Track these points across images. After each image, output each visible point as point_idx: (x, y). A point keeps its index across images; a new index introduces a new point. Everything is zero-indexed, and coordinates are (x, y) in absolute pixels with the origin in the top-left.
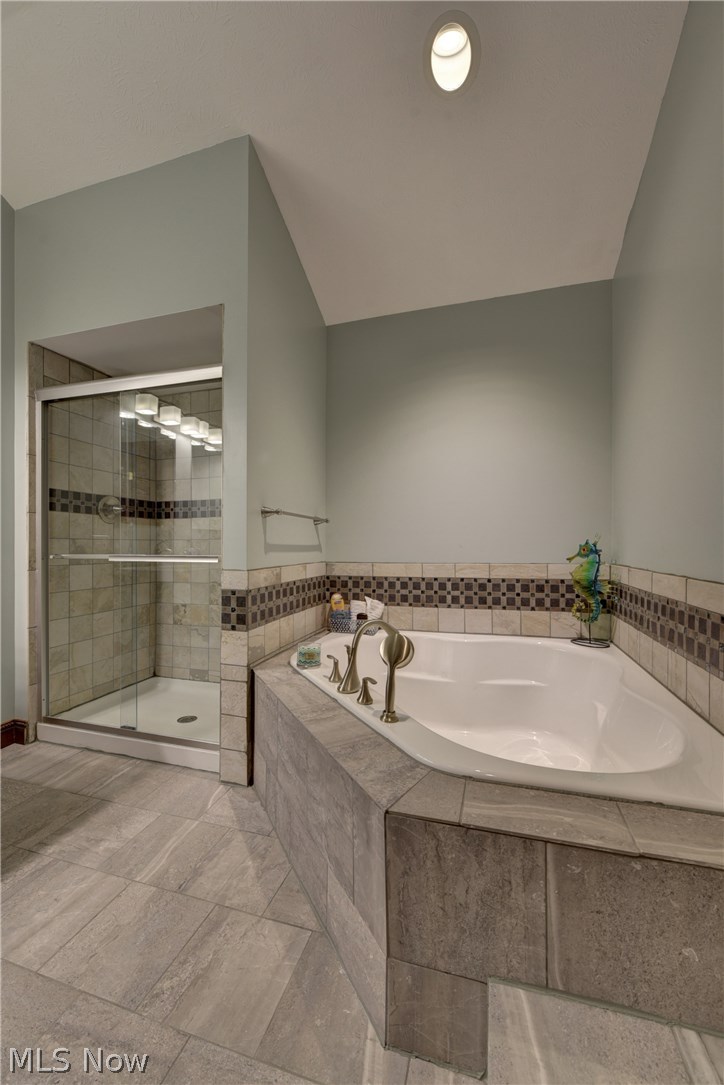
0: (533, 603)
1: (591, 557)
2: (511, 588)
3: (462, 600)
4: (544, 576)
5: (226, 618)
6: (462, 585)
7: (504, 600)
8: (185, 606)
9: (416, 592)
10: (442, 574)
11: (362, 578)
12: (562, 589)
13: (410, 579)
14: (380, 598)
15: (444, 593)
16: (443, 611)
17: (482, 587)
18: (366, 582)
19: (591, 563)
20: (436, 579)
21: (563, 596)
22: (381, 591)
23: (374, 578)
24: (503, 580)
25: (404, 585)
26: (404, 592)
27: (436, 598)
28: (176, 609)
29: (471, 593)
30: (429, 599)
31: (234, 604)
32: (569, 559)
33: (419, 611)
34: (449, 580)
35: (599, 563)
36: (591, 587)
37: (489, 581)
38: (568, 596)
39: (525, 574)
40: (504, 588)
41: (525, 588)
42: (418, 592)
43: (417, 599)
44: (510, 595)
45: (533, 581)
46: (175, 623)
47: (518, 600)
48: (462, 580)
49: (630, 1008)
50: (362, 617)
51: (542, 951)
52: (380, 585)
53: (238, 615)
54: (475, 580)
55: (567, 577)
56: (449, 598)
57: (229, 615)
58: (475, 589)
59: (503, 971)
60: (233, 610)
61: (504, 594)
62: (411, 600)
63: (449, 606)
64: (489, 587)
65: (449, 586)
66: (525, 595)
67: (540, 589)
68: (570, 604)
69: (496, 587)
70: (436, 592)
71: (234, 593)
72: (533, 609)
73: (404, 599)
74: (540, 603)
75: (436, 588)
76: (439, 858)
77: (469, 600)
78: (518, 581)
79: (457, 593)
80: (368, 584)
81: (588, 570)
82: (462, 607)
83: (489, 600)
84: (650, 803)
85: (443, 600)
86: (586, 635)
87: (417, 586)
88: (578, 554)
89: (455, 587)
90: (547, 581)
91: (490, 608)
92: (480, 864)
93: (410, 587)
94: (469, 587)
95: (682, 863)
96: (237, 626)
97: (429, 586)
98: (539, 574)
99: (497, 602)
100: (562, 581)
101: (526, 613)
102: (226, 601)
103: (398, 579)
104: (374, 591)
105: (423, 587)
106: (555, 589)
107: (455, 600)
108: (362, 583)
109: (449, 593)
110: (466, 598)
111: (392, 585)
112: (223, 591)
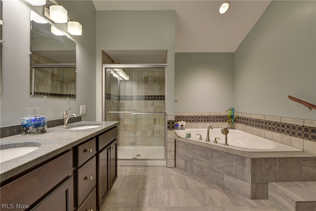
0: (218, 121)
1: (232, 111)
2: (214, 118)
3: (203, 121)
4: (221, 115)
5: (169, 127)
6: (203, 117)
7: (212, 120)
8: (128, 125)
9: (192, 119)
10: (199, 115)
11: (179, 116)
12: (224, 118)
13: (191, 116)
14: (184, 121)
15: (199, 119)
16: (199, 123)
17: (208, 117)
18: (180, 117)
19: (232, 112)
20: (197, 116)
21: (224, 119)
22: (184, 119)
23: (182, 116)
24: (212, 116)
25: (190, 118)
26: (190, 119)
27: (197, 120)
28: (125, 126)
29: (205, 119)
30: (196, 121)
31: (171, 123)
32: (227, 111)
33: (193, 123)
34: (200, 116)
35: (234, 112)
36: (232, 117)
37: (209, 116)
38: (225, 119)
39: (217, 115)
40: (212, 118)
41: (217, 117)
42: (193, 119)
43: (193, 121)
44: (214, 119)
45: (218, 116)
46: (124, 130)
47: (215, 120)
48: (203, 116)
49: (288, 181)
50: (182, 126)
51: (276, 176)
52: (184, 118)
53: (172, 126)
54: (206, 116)
55: (225, 115)
56: (200, 120)
57: (170, 127)
58: (206, 118)
59: (270, 181)
60: (171, 125)
61: (212, 119)
62: (191, 121)
63: (200, 122)
64: (209, 117)
65: (200, 117)
66: (217, 119)
67: (220, 118)
68: (226, 121)
69: (211, 117)
70: (197, 119)
71: (171, 121)
72: (218, 122)
73: (190, 121)
74: (220, 121)
75: (197, 118)
76: (261, 164)
77: (205, 121)
78: (215, 116)
79: (202, 119)
80: (181, 118)
81: (231, 113)
82: (203, 122)
83: (209, 120)
84: (282, 152)
85: (199, 121)
86: (229, 127)
87: (193, 118)
88: (229, 110)
89: (202, 118)
90: (221, 116)
91: (209, 122)
92: (267, 164)
93: (191, 118)
94: (205, 118)
95: (295, 158)
96: (172, 129)
97: (196, 118)
98: (219, 114)
99: (211, 121)
100: (224, 116)
101: (217, 123)
102: (169, 123)
103: (188, 116)
104: (182, 119)
105: (194, 118)
106: (223, 117)
107: (202, 121)
108: (179, 117)
109: (200, 119)
110: (204, 120)
111: (187, 118)
112: (168, 121)
